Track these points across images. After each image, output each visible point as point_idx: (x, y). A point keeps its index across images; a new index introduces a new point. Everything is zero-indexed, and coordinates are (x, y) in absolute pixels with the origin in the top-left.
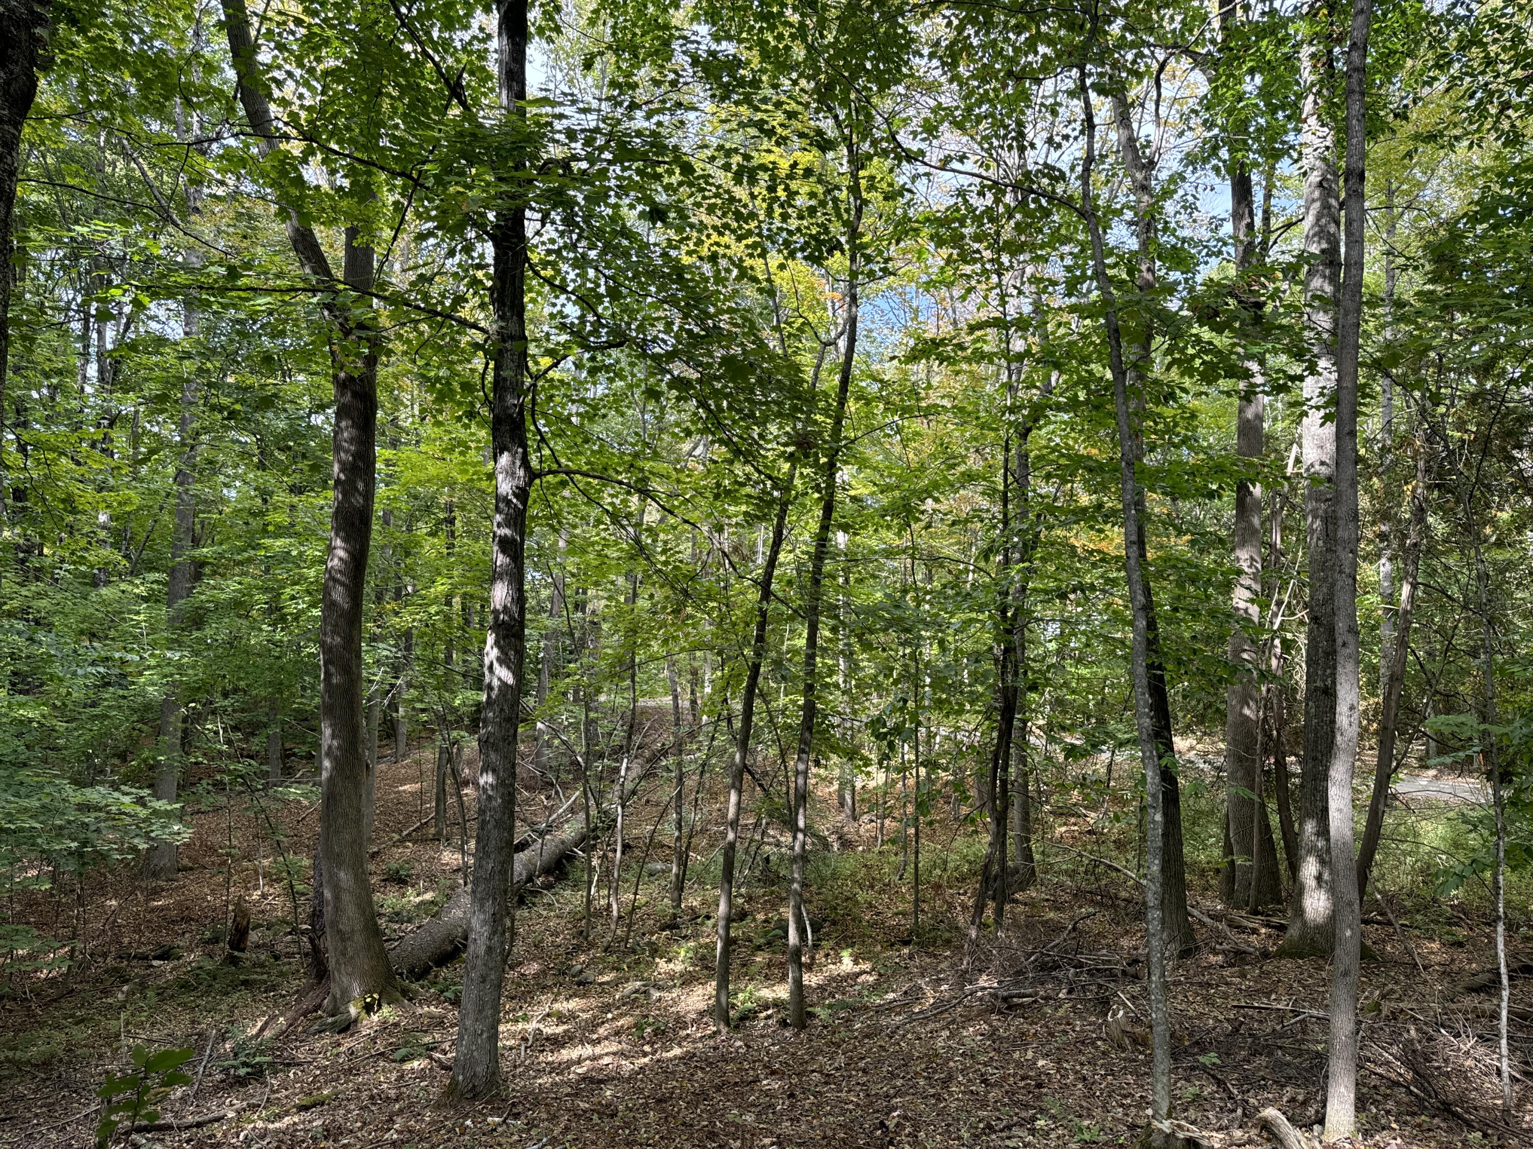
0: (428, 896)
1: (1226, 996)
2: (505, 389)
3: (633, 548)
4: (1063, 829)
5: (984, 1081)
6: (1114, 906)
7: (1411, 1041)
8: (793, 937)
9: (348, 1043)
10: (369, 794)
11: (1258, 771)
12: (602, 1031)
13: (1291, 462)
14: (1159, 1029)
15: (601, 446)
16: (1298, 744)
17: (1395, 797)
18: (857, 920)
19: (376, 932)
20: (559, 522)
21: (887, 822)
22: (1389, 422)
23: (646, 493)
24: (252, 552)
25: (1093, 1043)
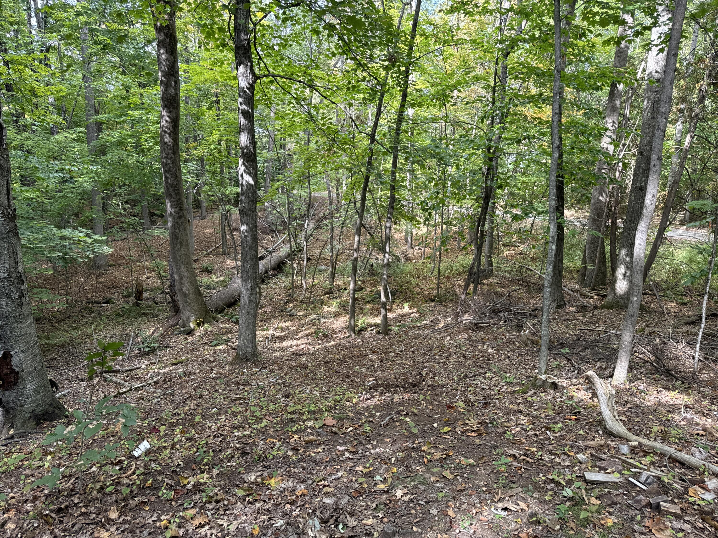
0: (221, 278)
1: (575, 325)
2: (240, 31)
3: (307, 117)
4: (508, 252)
5: (465, 357)
6: (528, 286)
7: (656, 345)
8: (383, 299)
9: (191, 339)
10: (191, 233)
11: (603, 226)
12: (300, 335)
13: (640, 71)
14: (544, 338)
15: (290, 62)
16: (623, 213)
17: (666, 238)
18: (411, 291)
19: (200, 294)
20: (270, 103)
21: (427, 249)
22: (694, 49)
23: (312, 87)
24: (125, 118)
25: (514, 343)
